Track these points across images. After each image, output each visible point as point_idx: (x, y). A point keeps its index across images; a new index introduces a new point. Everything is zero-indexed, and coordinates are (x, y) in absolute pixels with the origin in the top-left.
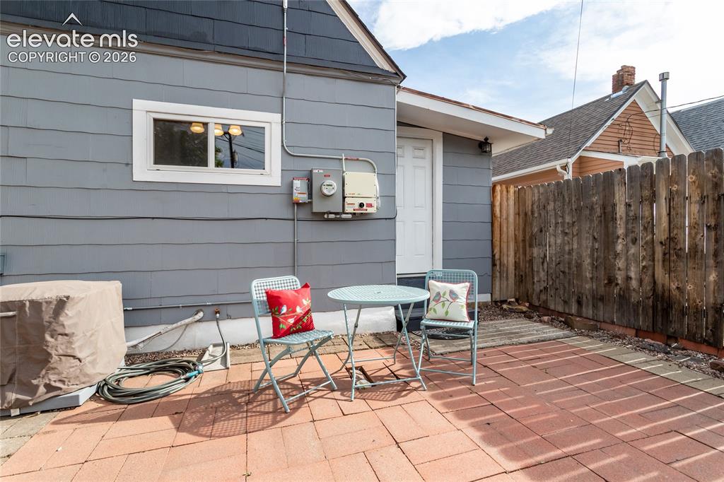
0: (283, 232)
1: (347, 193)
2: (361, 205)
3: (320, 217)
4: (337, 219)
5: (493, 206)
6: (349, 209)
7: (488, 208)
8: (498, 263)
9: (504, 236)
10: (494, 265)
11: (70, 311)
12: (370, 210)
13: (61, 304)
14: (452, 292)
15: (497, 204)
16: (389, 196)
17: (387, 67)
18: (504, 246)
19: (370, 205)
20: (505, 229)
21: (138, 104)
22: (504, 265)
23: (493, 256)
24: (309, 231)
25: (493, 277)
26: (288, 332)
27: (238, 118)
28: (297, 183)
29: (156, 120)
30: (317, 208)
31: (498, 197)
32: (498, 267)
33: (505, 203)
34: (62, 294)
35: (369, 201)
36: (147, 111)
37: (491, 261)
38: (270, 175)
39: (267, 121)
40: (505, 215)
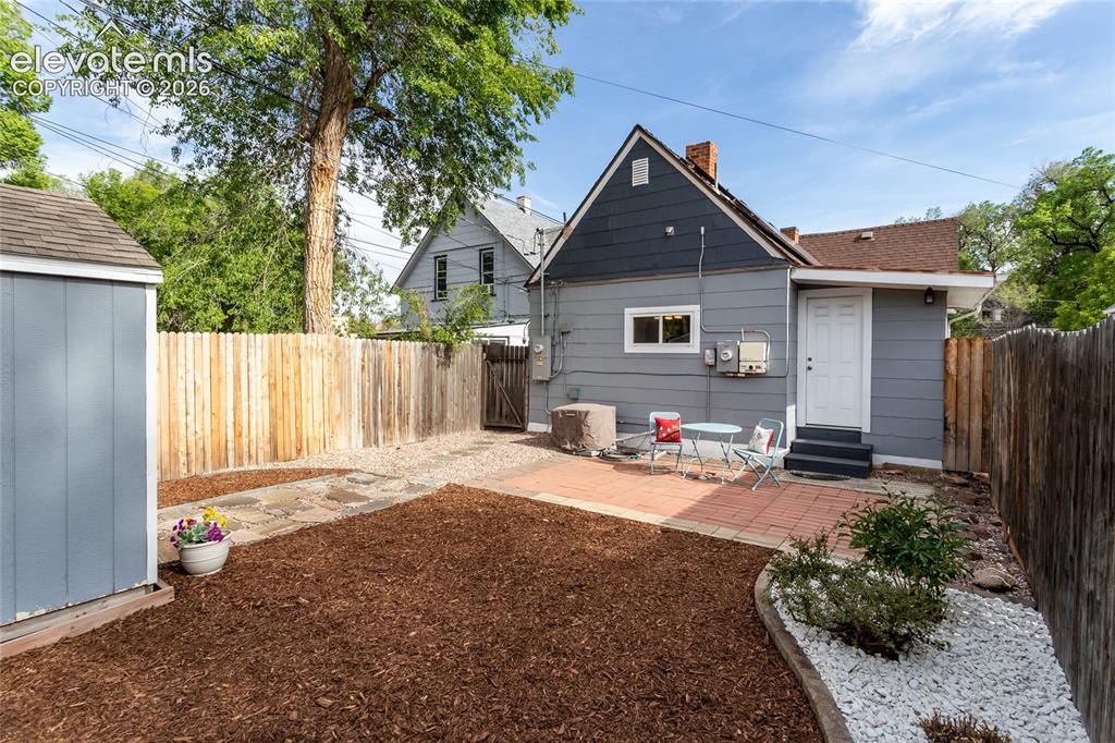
0: (701, 384)
1: (741, 358)
2: (751, 367)
3: (723, 375)
4: (735, 376)
5: (946, 362)
6: (742, 370)
7: (940, 365)
8: (952, 427)
9: (964, 398)
10: (946, 429)
11: (589, 417)
12: (758, 371)
13: (587, 413)
15: (952, 359)
16: (778, 360)
18: (964, 408)
19: (758, 367)
20: (965, 388)
21: (627, 310)
22: (963, 431)
23: (946, 419)
24: (717, 384)
25: (945, 442)
26: (662, 440)
27: (677, 311)
28: (708, 352)
29: (635, 319)
30: (720, 368)
31: (954, 354)
32: (952, 432)
33: (966, 359)
35: (758, 364)
36: (631, 313)
37: (941, 424)
38: (693, 346)
39: (694, 311)
40: (965, 372)
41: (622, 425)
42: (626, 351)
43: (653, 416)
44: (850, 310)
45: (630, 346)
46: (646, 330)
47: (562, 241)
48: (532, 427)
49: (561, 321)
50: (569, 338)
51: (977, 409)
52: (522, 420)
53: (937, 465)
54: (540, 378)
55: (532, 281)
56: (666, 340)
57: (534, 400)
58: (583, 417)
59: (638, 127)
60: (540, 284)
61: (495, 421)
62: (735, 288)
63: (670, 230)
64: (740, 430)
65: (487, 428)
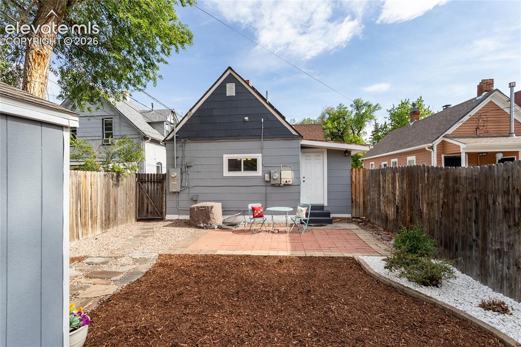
0: (263, 190)
1: (282, 178)
2: (286, 181)
3: (274, 185)
4: (279, 186)
5: (352, 177)
6: (282, 183)
7: (350, 178)
8: (354, 201)
9: (358, 190)
10: (352, 202)
11: (213, 209)
12: (289, 183)
13: (212, 207)
15: (354, 176)
16: (297, 177)
17: (296, 134)
18: (358, 194)
19: (290, 181)
20: (358, 187)
22: (357, 202)
23: (352, 198)
24: (270, 189)
25: (352, 207)
26: (256, 217)
27: (250, 156)
28: (266, 175)
29: (229, 160)
30: (272, 182)
31: (354, 174)
32: (354, 203)
33: (358, 176)
34: (212, 205)
35: (289, 180)
36: (226, 157)
37: (350, 200)
38: (259, 173)
39: (259, 157)
40: (357, 181)
41: (225, 212)
42: (224, 175)
43: (250, 206)
44: (318, 158)
45: (226, 173)
46: (234, 165)
47: (186, 119)
48: (168, 217)
49: (186, 160)
50: (191, 169)
51: (362, 194)
52: (162, 214)
53: (349, 216)
54: (174, 190)
55: (168, 139)
56: (245, 170)
57: (170, 202)
58: (210, 210)
59: (230, 68)
60: (173, 140)
61: (144, 215)
62: (275, 146)
63: (246, 118)
64: (292, 209)
65: (138, 220)
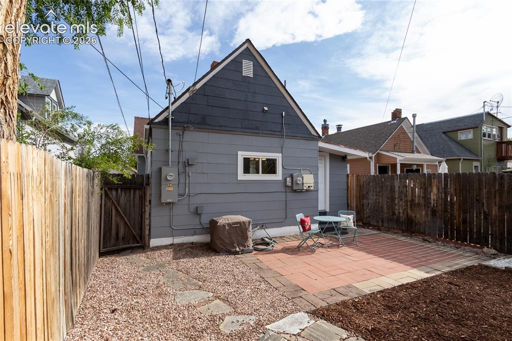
0: (282, 197)
1: (304, 183)
2: (309, 187)
3: (295, 191)
4: (301, 191)
5: (348, 182)
6: (305, 188)
7: (346, 183)
8: (350, 206)
9: (352, 195)
10: (348, 207)
12: (311, 188)
14: (349, 218)
15: (349, 181)
16: (316, 183)
17: (316, 134)
18: (352, 198)
20: (352, 192)
21: (240, 153)
22: (352, 207)
23: (348, 203)
24: (291, 196)
27: (269, 156)
28: (288, 179)
29: (244, 158)
30: (295, 188)
31: (350, 179)
33: (352, 181)
35: (311, 185)
36: (242, 155)
37: (347, 205)
38: (278, 176)
39: (278, 156)
40: (352, 187)
42: (238, 179)
43: (298, 217)
44: (321, 162)
45: (242, 176)
46: (249, 166)
48: (154, 242)
50: (193, 169)
51: (355, 198)
54: (169, 201)
55: (156, 121)
56: (263, 173)
59: (248, 41)
61: (112, 244)
62: (296, 146)
63: (266, 108)
